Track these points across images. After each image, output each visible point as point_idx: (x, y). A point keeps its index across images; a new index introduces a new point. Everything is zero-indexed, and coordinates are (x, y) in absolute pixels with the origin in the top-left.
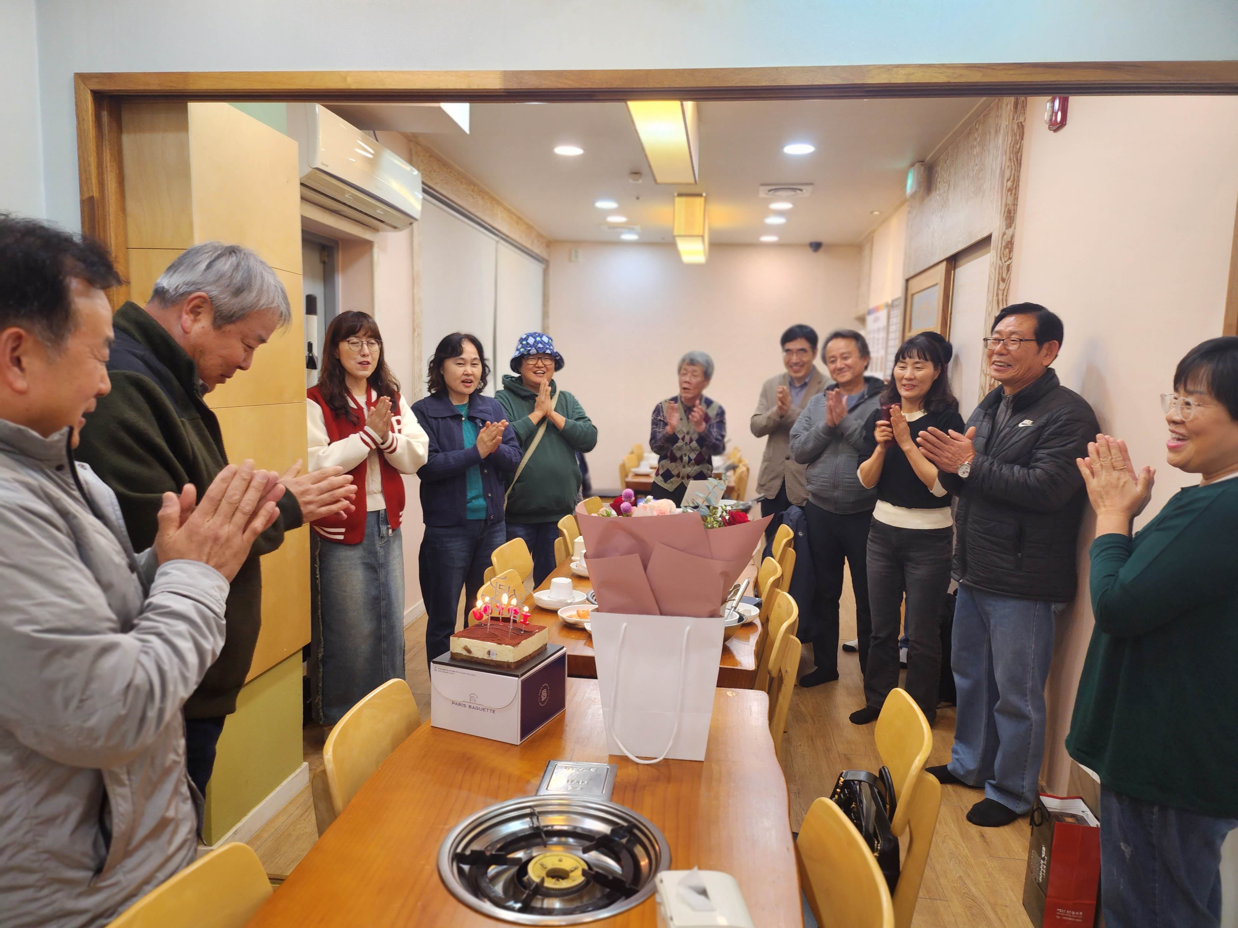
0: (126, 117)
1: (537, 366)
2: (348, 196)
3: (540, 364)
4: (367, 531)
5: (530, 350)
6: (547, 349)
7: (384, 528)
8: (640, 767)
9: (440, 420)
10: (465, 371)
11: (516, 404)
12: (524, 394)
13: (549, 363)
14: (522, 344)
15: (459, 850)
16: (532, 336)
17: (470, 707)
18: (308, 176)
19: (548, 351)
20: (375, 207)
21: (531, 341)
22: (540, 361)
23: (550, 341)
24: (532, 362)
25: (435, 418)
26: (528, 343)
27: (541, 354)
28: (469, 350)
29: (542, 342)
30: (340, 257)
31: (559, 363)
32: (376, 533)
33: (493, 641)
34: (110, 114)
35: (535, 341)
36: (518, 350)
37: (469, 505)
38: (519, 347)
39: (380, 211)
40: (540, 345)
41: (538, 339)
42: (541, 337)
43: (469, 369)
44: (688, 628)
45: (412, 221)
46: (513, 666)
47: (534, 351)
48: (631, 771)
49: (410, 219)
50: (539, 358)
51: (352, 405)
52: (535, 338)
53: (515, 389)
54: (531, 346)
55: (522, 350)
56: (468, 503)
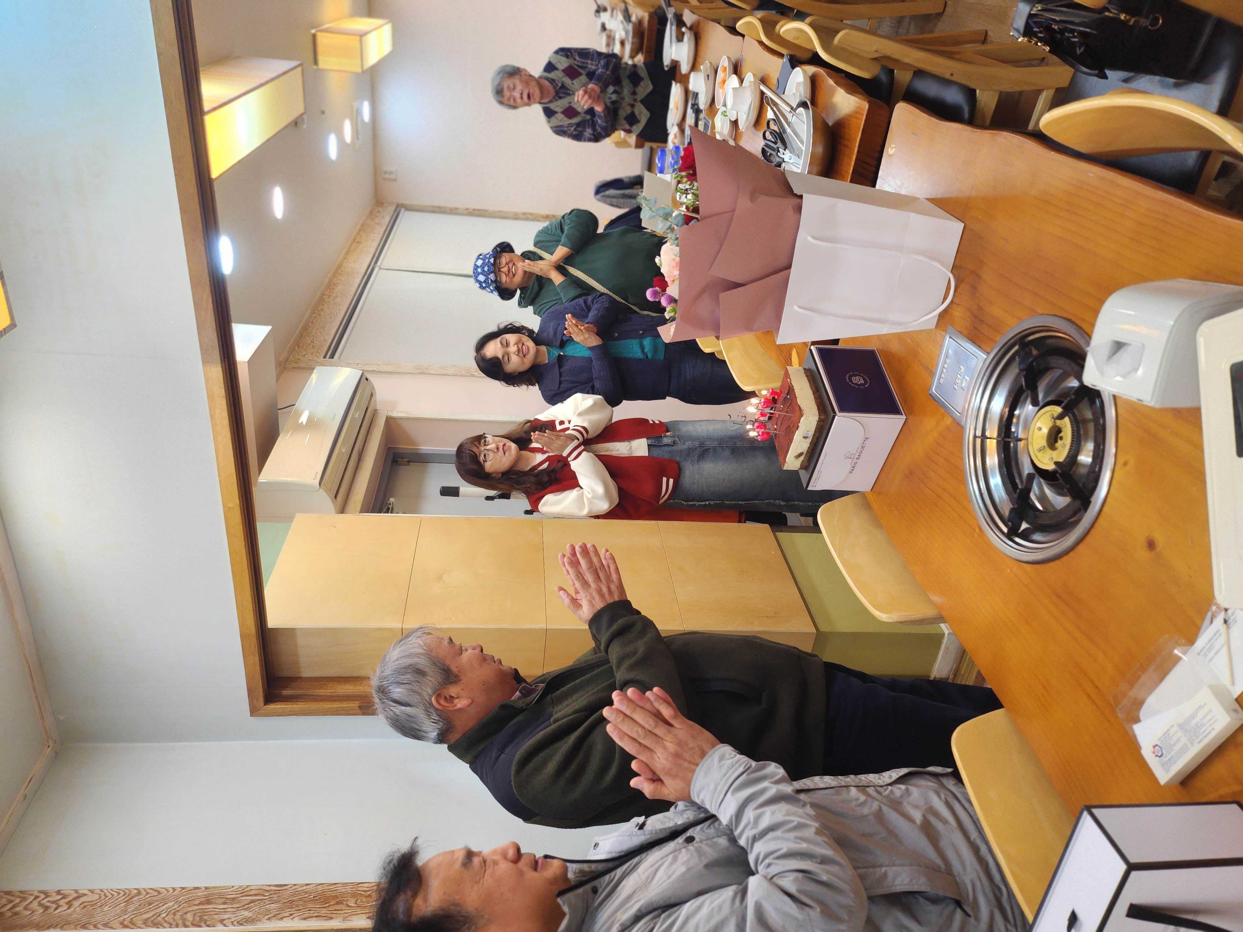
0: (286, 674)
1: (507, 273)
2: (343, 449)
3: (505, 269)
4: (667, 456)
5: (491, 280)
6: (489, 262)
7: (666, 441)
8: (956, 301)
9: (562, 379)
10: (515, 353)
11: (546, 297)
12: (536, 287)
13: (505, 258)
14: (486, 287)
15: (1005, 530)
16: (477, 277)
17: (858, 459)
18: (328, 491)
19: (492, 260)
20: (353, 418)
21: (482, 278)
22: (502, 270)
23: (481, 257)
24: (504, 278)
25: (560, 383)
26: (485, 282)
27: (495, 268)
28: (493, 349)
29: (482, 267)
30: (403, 446)
31: (505, 248)
32: (670, 448)
33: (794, 433)
34: (285, 687)
35: (482, 274)
36: (492, 292)
37: (650, 356)
38: (489, 290)
39: (356, 415)
40: (486, 269)
41: (479, 270)
42: (478, 267)
43: (513, 349)
44: (810, 238)
45: (364, 378)
46: (823, 417)
47: (492, 276)
48: (958, 313)
49: (363, 380)
50: (500, 271)
51: (545, 466)
52: (479, 274)
53: (532, 296)
54: (487, 279)
55: (491, 288)
56: (647, 356)
